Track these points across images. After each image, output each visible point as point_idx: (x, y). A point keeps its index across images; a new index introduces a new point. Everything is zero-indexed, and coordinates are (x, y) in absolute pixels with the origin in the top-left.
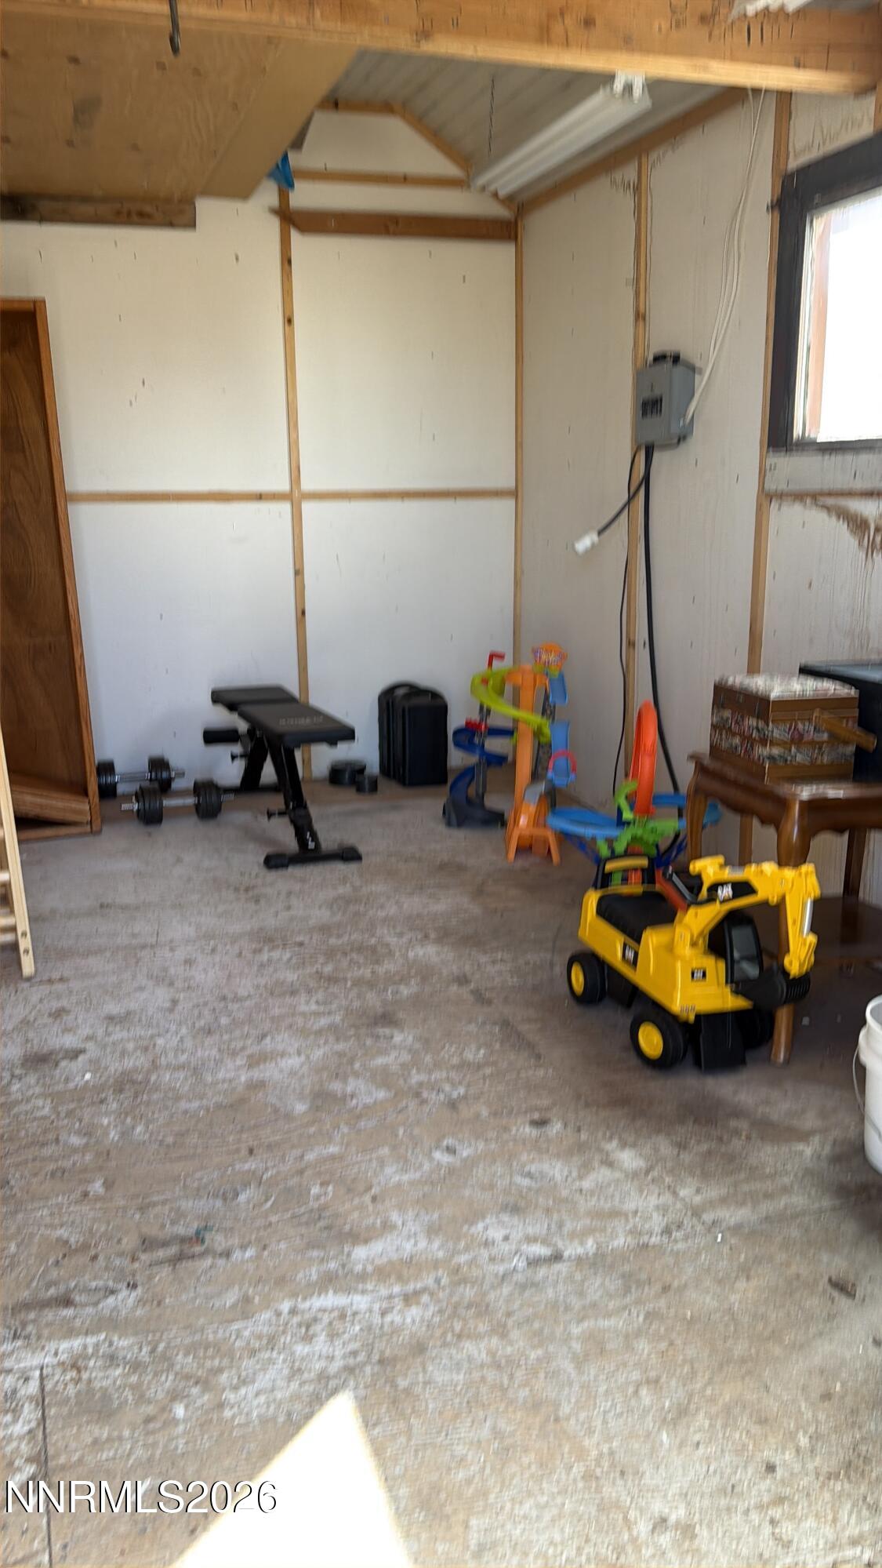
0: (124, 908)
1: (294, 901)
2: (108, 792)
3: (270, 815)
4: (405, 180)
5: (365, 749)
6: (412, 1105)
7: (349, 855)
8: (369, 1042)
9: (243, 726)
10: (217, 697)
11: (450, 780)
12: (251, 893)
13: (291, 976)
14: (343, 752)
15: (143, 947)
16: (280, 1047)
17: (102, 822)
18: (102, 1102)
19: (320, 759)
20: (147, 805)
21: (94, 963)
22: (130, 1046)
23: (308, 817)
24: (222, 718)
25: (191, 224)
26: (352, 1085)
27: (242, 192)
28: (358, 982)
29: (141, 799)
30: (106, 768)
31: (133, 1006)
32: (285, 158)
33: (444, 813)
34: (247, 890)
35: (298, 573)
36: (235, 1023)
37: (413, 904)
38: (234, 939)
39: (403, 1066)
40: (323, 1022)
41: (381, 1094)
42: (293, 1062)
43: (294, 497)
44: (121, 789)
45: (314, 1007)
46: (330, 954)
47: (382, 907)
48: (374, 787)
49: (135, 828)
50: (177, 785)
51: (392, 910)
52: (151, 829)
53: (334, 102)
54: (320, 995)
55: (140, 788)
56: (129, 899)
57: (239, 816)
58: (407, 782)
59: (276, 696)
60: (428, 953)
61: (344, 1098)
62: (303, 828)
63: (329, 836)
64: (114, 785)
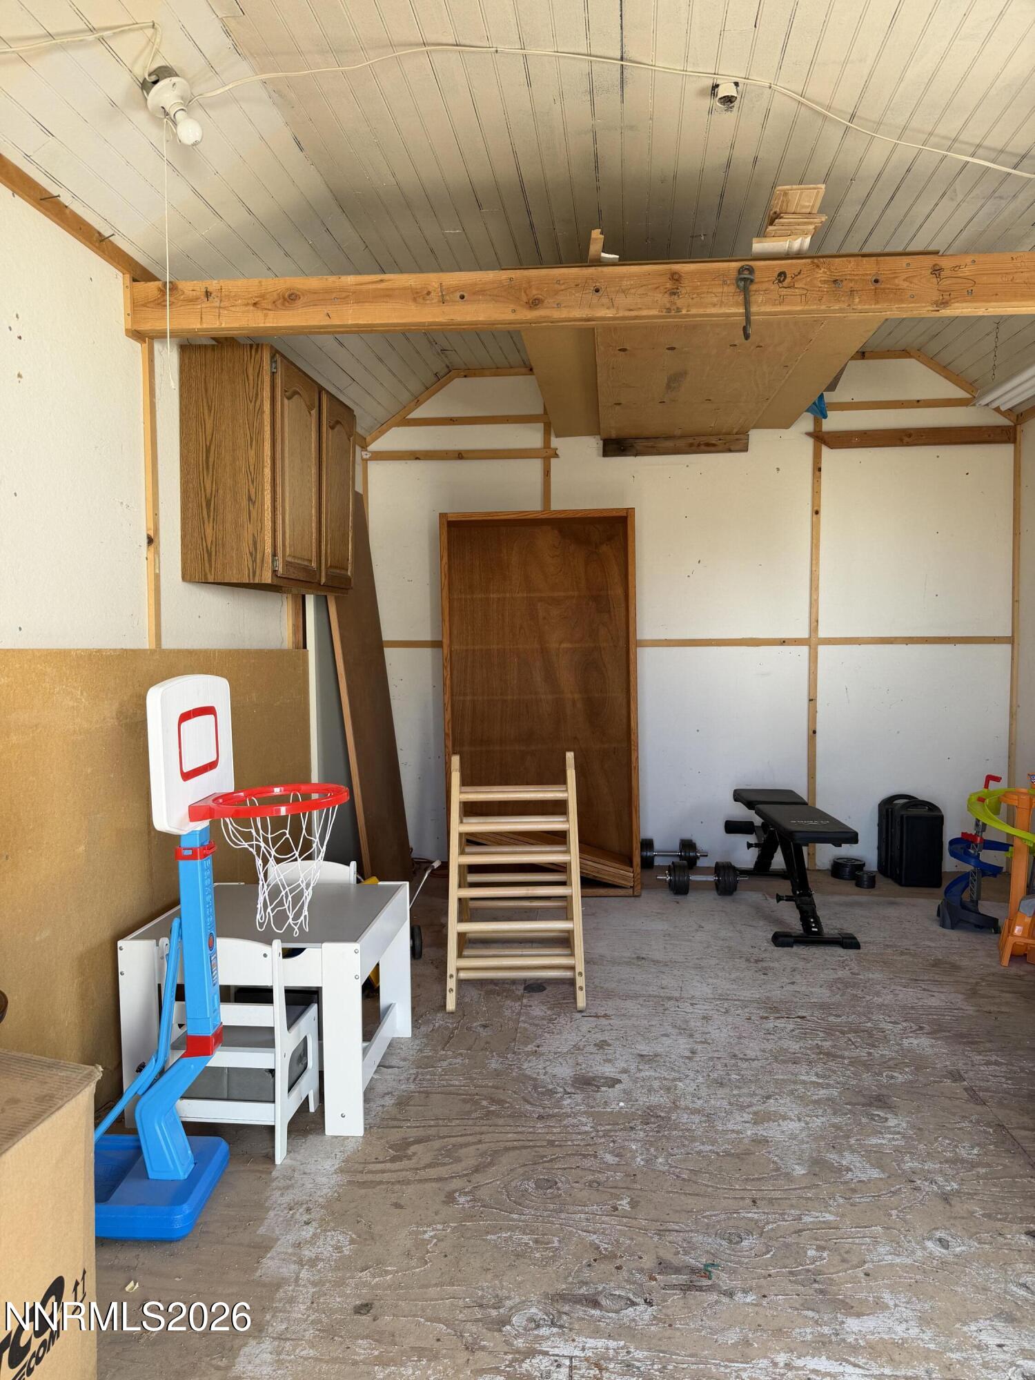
0: (656, 962)
1: (798, 978)
2: (647, 863)
3: (779, 898)
4: (918, 404)
5: (866, 850)
6: (906, 1189)
7: (848, 942)
8: (864, 1120)
9: (758, 821)
10: (739, 796)
11: (945, 884)
12: (760, 965)
13: (795, 1046)
14: (846, 851)
15: (670, 999)
16: (782, 1110)
17: (642, 888)
18: (632, 1128)
19: (824, 855)
20: (677, 879)
21: (631, 1006)
22: (656, 1084)
23: (812, 904)
24: (741, 812)
25: (745, 449)
26: (848, 1159)
27: (786, 422)
28: (854, 1062)
29: (673, 874)
30: (647, 844)
31: (659, 1049)
32: (821, 397)
33: (938, 915)
34: (757, 961)
35: (812, 700)
36: (744, 1081)
37: (909, 995)
38: (745, 1004)
39: (897, 1149)
40: (823, 1093)
41: (875, 1174)
42: (794, 1126)
43: (812, 642)
44: (658, 861)
45: (814, 1079)
46: (830, 1031)
47: (878, 994)
48: (872, 883)
49: (666, 896)
50: (701, 863)
51: (888, 999)
52: (679, 898)
53: (862, 355)
54: (819, 1068)
55: (673, 863)
56: (658, 956)
57: (752, 896)
58: (903, 882)
59: (787, 799)
60: (921, 1043)
61: (840, 1170)
62: (808, 914)
63: (831, 923)
64: (652, 858)
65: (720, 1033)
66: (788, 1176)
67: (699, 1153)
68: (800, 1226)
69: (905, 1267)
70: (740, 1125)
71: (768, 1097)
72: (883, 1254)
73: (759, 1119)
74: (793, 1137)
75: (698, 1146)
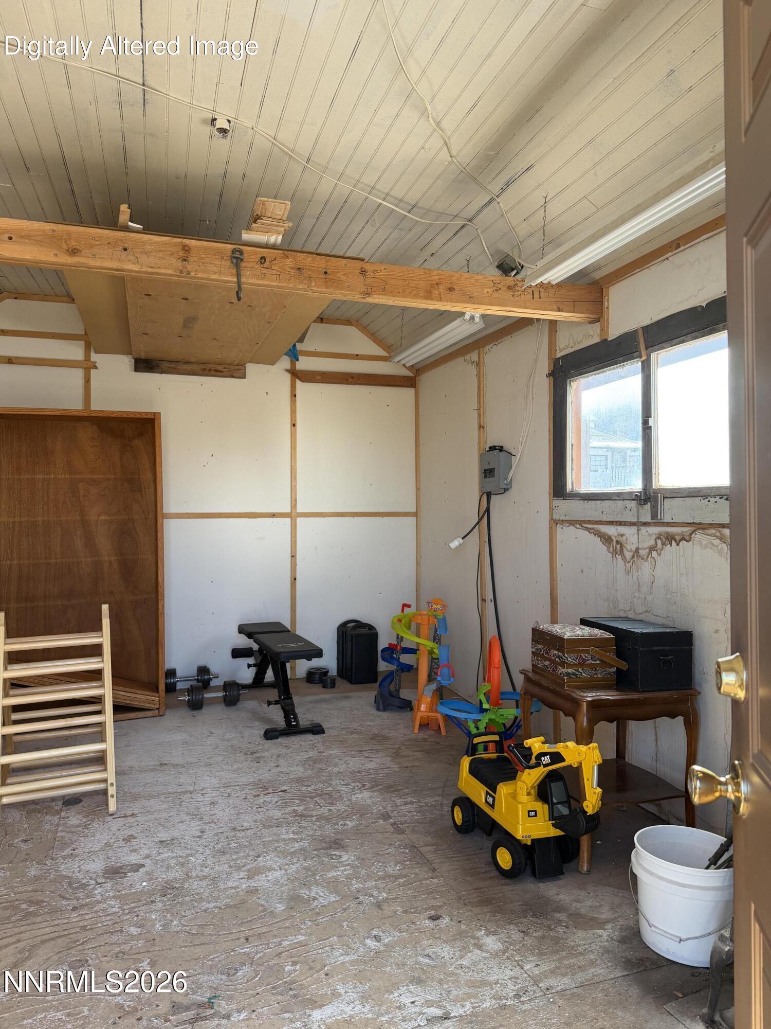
0: (175, 766)
1: (281, 762)
2: (171, 688)
3: (269, 703)
4: (357, 357)
5: (329, 661)
6: (352, 904)
7: (317, 730)
8: (326, 860)
9: (256, 647)
10: (242, 629)
11: (380, 679)
12: (254, 756)
13: (277, 814)
14: (316, 663)
15: (185, 793)
16: (269, 864)
17: (166, 709)
18: (152, 902)
19: (302, 667)
20: (194, 698)
21: (154, 804)
22: (173, 862)
23: (293, 705)
24: (244, 642)
25: (244, 377)
26: (315, 891)
27: (271, 361)
28: (320, 818)
29: (191, 695)
30: (171, 673)
31: (176, 834)
32: (294, 346)
33: (375, 702)
34: (252, 754)
35: (293, 557)
36: (241, 847)
37: (356, 763)
38: (242, 787)
39: (347, 877)
40: (297, 845)
41: (333, 898)
42: (277, 874)
43: (292, 515)
44: (179, 686)
45: (291, 836)
46: (303, 798)
47: (336, 765)
48: (333, 685)
49: (185, 712)
50: (213, 683)
51: (342, 767)
52: (195, 712)
53: (321, 320)
54: (295, 828)
55: (191, 686)
56: (178, 760)
57: (250, 704)
58: (353, 682)
59: (276, 629)
60: (364, 797)
61: (309, 901)
62: (289, 712)
63: (305, 717)
64: (175, 684)
65: (223, 812)
66: (273, 914)
67: (205, 910)
68: (281, 950)
69: (352, 962)
70: (238, 882)
71: (258, 856)
72: (339, 957)
73: (252, 874)
74: (276, 883)
75: (205, 905)
